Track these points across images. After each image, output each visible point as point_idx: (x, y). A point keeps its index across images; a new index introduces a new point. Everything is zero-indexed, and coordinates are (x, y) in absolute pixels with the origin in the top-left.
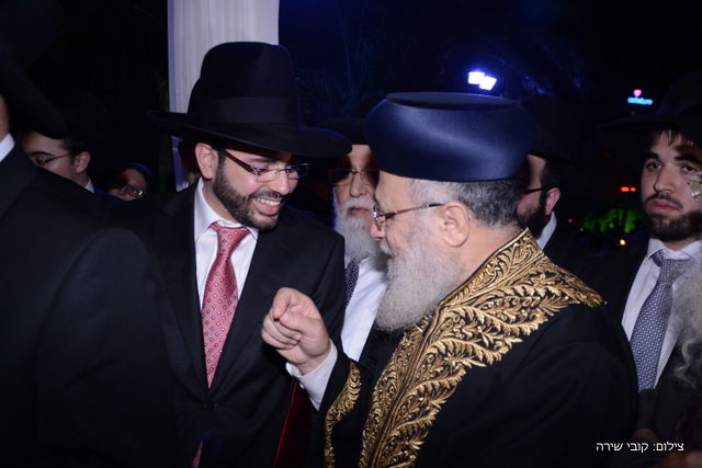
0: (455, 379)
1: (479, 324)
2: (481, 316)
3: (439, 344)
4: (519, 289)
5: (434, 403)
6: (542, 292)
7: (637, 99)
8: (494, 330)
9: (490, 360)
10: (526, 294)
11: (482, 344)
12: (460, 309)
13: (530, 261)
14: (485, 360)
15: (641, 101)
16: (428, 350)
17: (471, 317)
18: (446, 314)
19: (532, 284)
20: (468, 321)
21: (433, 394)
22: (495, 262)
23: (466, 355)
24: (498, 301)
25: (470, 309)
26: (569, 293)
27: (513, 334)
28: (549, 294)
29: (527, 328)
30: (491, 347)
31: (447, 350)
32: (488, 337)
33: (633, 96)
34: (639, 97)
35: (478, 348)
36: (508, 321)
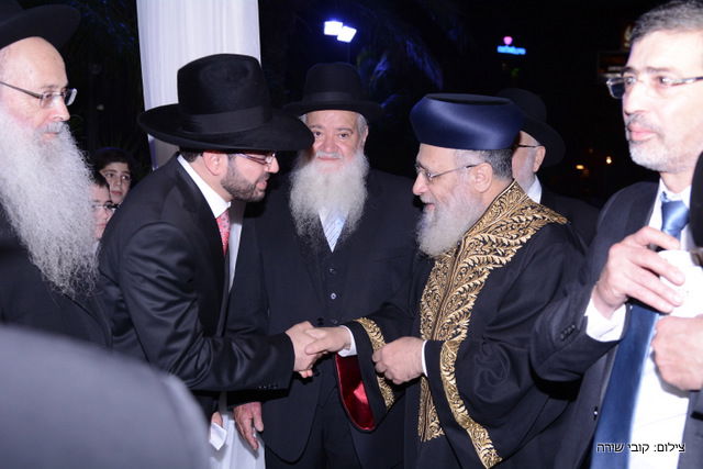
0: (483, 279)
1: (493, 243)
2: (493, 238)
3: (467, 260)
4: (516, 219)
5: (473, 295)
6: (530, 218)
7: (507, 48)
8: (504, 245)
9: (504, 262)
10: (521, 221)
11: (498, 254)
12: (478, 236)
13: (520, 201)
14: (501, 262)
15: (512, 50)
16: (461, 265)
17: (487, 239)
18: (469, 241)
19: (523, 215)
20: (485, 243)
21: (471, 289)
22: (498, 203)
23: (488, 262)
24: (503, 228)
25: (485, 235)
26: (547, 217)
27: (516, 245)
28: (535, 218)
29: (524, 239)
30: (504, 255)
31: (474, 263)
32: (501, 250)
33: (504, 45)
34: (510, 46)
35: (496, 257)
36: (512, 238)
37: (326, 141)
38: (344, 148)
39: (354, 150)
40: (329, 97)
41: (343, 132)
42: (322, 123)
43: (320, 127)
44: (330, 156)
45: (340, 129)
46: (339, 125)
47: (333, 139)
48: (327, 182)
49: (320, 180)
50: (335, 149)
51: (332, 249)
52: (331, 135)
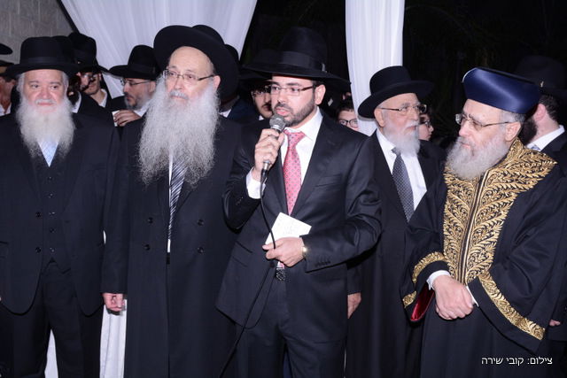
0: (511, 199)
1: (512, 175)
3: (493, 186)
8: (523, 177)
9: (527, 188)
11: (520, 183)
14: (525, 189)
16: (487, 189)
17: (506, 173)
18: (491, 173)
21: (501, 206)
22: (512, 149)
23: (514, 188)
24: (517, 165)
27: (535, 178)
30: (524, 183)
31: (499, 189)
32: (522, 180)
36: (528, 173)
37: (42, 90)
38: (54, 96)
39: (61, 97)
40: (41, 60)
41: (54, 85)
42: (37, 79)
43: (37, 82)
44: (46, 101)
45: (52, 83)
46: (50, 80)
47: (47, 89)
48: (47, 120)
49: (42, 119)
50: (49, 97)
51: (49, 164)
52: (45, 86)
